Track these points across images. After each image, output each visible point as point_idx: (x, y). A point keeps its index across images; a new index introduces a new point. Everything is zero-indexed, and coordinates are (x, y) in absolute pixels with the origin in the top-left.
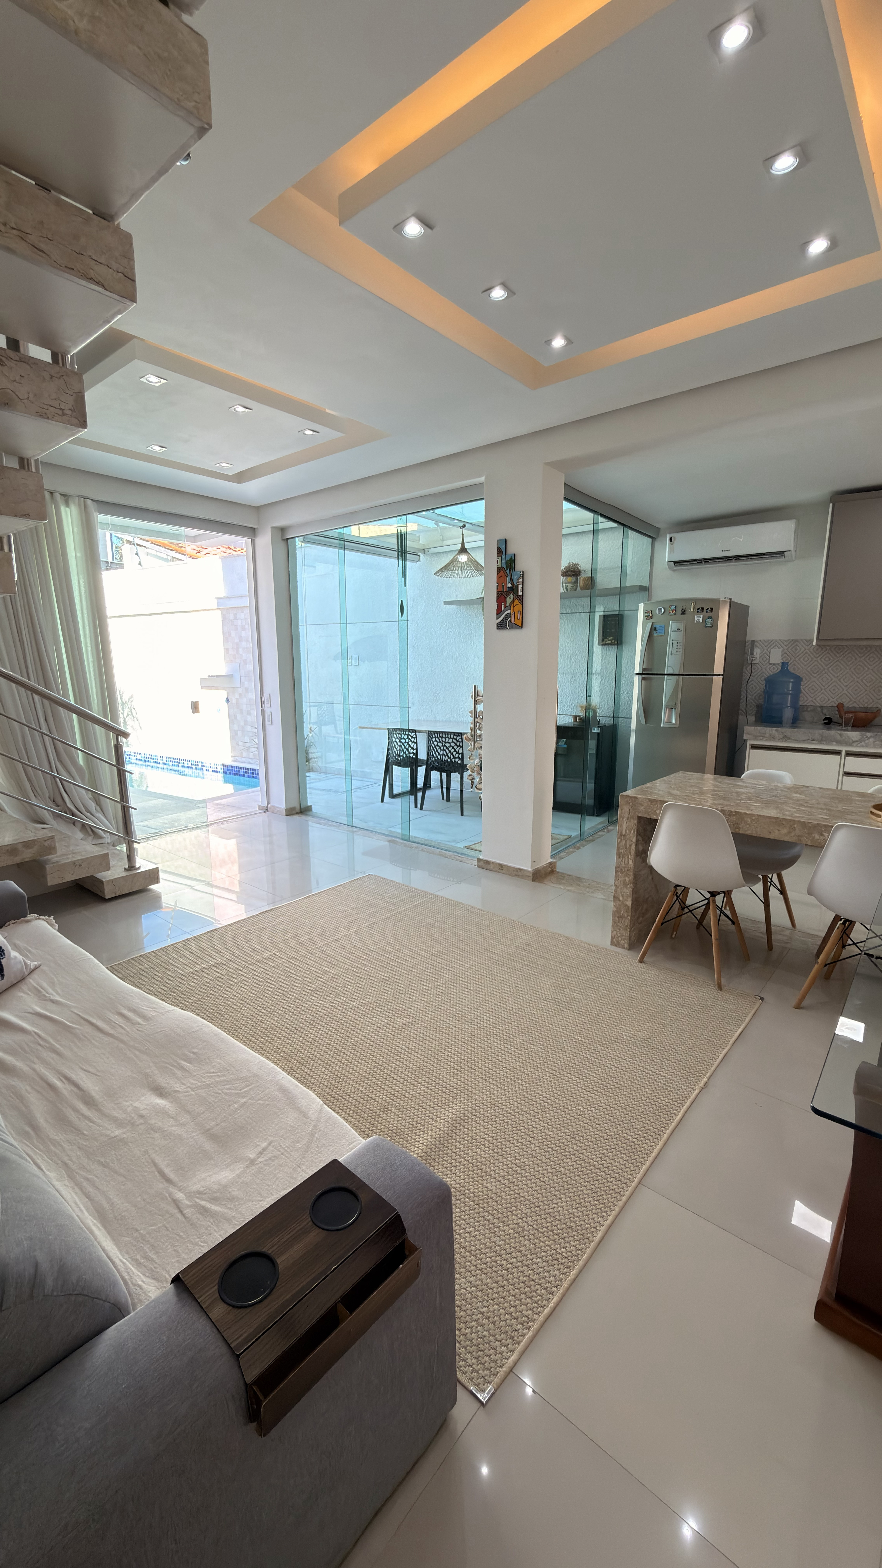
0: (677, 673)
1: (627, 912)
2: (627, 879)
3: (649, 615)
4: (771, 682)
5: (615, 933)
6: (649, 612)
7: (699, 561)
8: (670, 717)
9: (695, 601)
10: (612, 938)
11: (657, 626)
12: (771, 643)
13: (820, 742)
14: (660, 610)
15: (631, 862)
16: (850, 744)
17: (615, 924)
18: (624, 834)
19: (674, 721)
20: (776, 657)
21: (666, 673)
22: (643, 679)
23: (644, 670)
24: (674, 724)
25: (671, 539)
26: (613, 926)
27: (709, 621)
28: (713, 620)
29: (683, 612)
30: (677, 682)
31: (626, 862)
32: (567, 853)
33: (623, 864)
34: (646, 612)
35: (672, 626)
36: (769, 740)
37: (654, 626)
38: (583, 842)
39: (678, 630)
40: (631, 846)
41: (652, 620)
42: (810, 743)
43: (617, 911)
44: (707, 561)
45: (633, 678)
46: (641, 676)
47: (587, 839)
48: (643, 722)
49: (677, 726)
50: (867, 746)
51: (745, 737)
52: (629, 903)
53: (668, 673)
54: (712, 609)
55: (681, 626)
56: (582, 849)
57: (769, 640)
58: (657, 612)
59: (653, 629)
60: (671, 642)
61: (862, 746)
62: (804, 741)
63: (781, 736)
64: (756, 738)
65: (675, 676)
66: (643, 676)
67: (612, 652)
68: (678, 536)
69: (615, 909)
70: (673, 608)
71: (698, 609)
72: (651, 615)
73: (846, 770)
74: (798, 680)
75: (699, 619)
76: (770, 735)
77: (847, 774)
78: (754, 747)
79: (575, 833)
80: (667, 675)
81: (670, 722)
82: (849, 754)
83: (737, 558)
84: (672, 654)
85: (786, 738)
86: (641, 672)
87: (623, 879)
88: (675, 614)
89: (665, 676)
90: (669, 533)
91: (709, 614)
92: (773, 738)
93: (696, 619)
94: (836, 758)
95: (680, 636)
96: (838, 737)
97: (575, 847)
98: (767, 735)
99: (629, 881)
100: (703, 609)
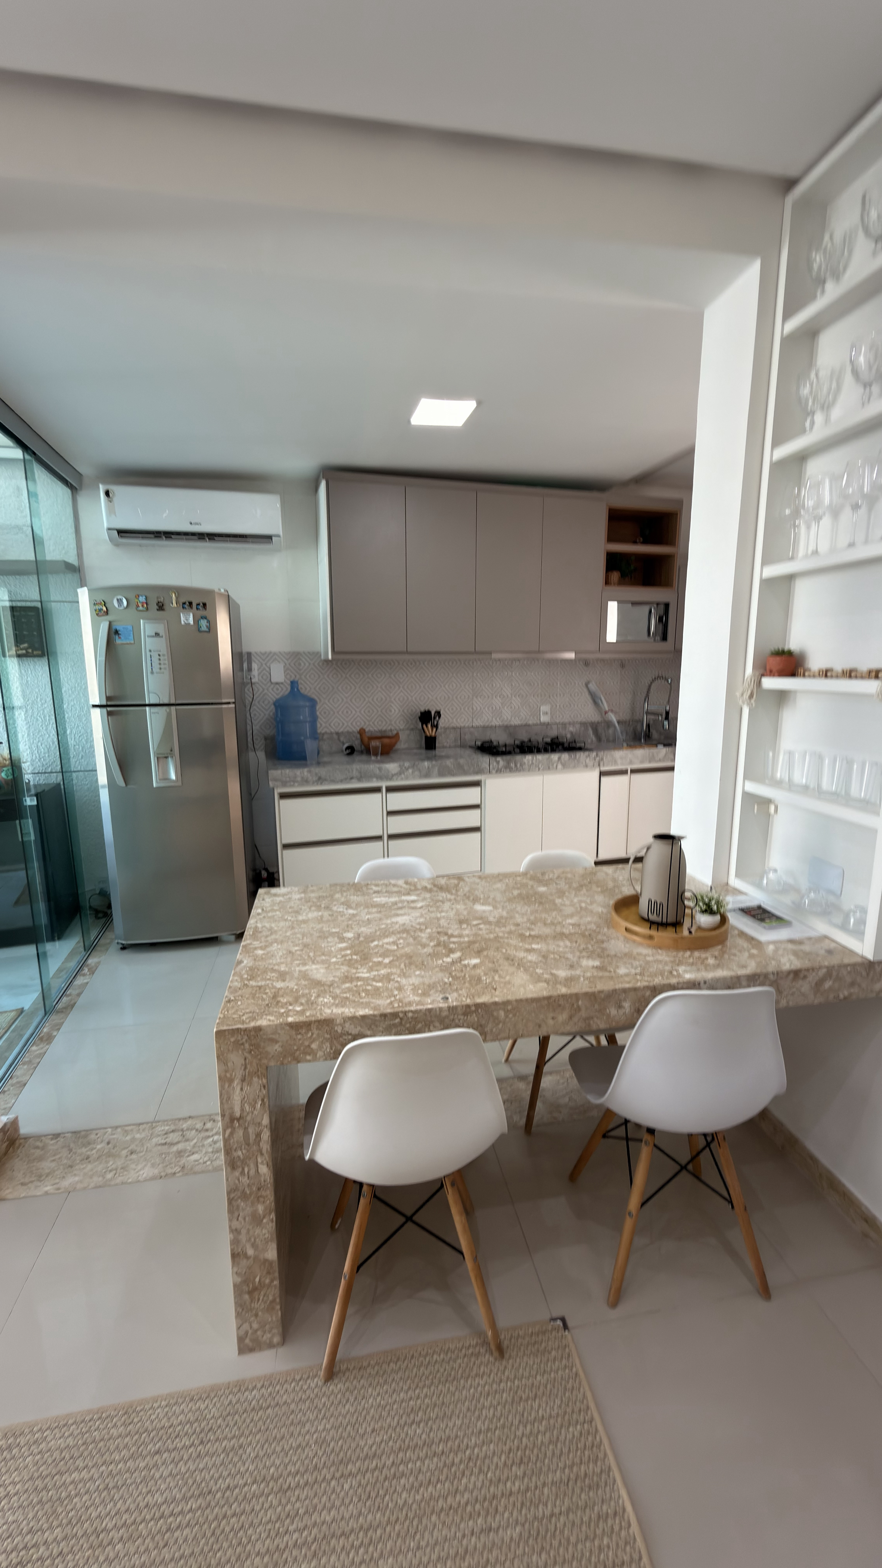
0: (166, 701)
1: (268, 1273)
2: (260, 1208)
3: (101, 610)
4: (281, 706)
5: (246, 1326)
6: (101, 604)
7: (158, 535)
8: (166, 771)
9: (179, 591)
10: (240, 1340)
11: (118, 626)
12: (270, 657)
13: (360, 779)
14: (120, 601)
15: (264, 1170)
16: (390, 778)
17: (242, 1310)
18: (238, 1114)
19: (173, 776)
20: (278, 674)
21: (147, 702)
22: (109, 714)
23: (108, 699)
24: (173, 781)
25: (107, 493)
26: (238, 1315)
27: (204, 624)
28: (208, 622)
29: (161, 607)
30: (169, 715)
31: (252, 1172)
32: (30, 1062)
33: (245, 1180)
34: (94, 603)
35: (146, 628)
36: (301, 784)
37: (114, 628)
38: (54, 1018)
39: (157, 634)
40: (258, 1135)
41: (110, 617)
42: (348, 783)
43: (245, 1282)
44: (168, 535)
45: (88, 714)
46: (104, 710)
47: (60, 1006)
48: (120, 782)
49: (180, 783)
50: (407, 778)
51: (271, 784)
52: (272, 1253)
53: (152, 702)
54: (204, 605)
55: (161, 628)
56: (60, 1039)
57: (266, 653)
58: (116, 604)
59: (113, 633)
60: (148, 654)
61: (402, 779)
62: (341, 781)
63: (315, 778)
64: (284, 784)
65: (165, 708)
66: (109, 709)
67: (38, 670)
68: (118, 491)
69: (239, 1280)
70: (142, 599)
71: (184, 603)
72: (104, 609)
73: (390, 809)
74: (313, 703)
75: (187, 618)
76: (302, 778)
77: (390, 813)
78: (283, 796)
79: (29, 999)
80: (150, 705)
81: (167, 778)
82: (390, 790)
83: (212, 537)
84: (152, 673)
85: (320, 780)
86: (104, 703)
87: (249, 1210)
88: (147, 609)
89: (147, 708)
90: (104, 483)
91: (202, 612)
92: (306, 782)
93: (182, 619)
94: (377, 796)
95: (161, 645)
96: (378, 772)
97: (41, 1039)
98: (299, 779)
99: (266, 1209)
100: (191, 604)
